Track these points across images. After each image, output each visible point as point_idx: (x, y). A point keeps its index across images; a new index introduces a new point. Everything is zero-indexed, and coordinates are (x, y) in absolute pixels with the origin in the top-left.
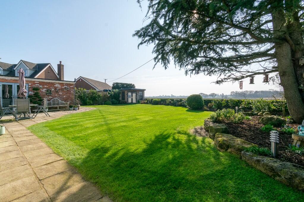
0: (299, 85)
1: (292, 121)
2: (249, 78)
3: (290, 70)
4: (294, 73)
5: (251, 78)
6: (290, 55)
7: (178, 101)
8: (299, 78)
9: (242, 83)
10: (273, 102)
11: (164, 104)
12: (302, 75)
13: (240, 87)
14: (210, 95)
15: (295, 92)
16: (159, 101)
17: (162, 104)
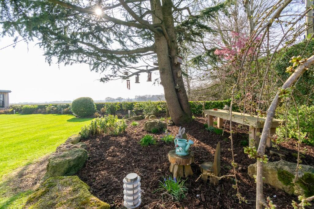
0: (175, 85)
1: (172, 122)
2: (135, 76)
3: (168, 67)
4: (171, 71)
5: (136, 76)
6: (167, 51)
7: (64, 107)
8: (175, 78)
9: (129, 82)
10: (159, 104)
11: (42, 112)
12: (177, 74)
13: (128, 87)
14: (117, 99)
15: (173, 92)
16: (35, 108)
17: (40, 113)
